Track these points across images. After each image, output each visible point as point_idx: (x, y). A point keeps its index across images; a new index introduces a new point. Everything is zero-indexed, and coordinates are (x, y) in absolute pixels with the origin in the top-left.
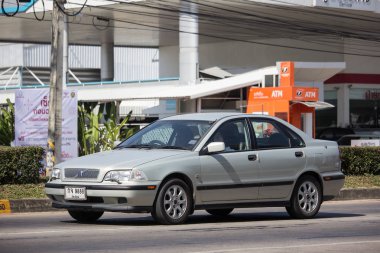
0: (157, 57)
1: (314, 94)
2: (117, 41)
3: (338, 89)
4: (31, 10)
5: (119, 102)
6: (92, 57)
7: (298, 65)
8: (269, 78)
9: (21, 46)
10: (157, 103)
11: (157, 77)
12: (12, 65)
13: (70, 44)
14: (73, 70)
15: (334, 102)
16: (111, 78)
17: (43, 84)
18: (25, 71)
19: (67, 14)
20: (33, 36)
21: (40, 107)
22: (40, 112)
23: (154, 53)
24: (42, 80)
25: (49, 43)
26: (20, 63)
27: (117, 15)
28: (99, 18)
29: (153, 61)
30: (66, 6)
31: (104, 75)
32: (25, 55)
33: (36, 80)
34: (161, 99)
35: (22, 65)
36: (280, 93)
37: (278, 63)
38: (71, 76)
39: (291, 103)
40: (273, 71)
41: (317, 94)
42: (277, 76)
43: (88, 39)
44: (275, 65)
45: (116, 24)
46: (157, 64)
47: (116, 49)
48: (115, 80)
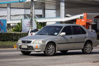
0: (55, 12)
1: (91, 21)
2: (46, 8)
3: (97, 19)
4: (26, 1)
5: (46, 22)
6: (40, 12)
7: (88, 14)
8: (81, 17)
9: (24, 9)
11: (55, 17)
12: (22, 14)
13: (35, 9)
14: (36, 15)
15: (96, 22)
16: (44, 17)
17: (29, 18)
18: (25, 15)
19: (34, 2)
20: (27, 7)
21: (28, 24)
22: (28, 25)
23: (55, 11)
24: (29, 17)
25: (30, 9)
27: (46, 2)
28: (42, 3)
29: (54, 13)
32: (25, 12)
33: (27, 17)
34: (56, 22)
36: (84, 20)
37: (83, 13)
38: (35, 16)
39: (86, 23)
40: (82, 15)
41: (92, 21)
42: (83, 16)
43: (39, 8)
44: (82, 14)
45: (46, 4)
46: (55, 14)
47: (46, 10)
48: (45, 17)
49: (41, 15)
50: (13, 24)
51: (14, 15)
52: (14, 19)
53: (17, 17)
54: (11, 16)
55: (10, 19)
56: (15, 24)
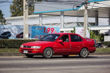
0: (108, 20)
2: (99, 16)
4: (80, 9)
5: (99, 30)
6: (93, 20)
9: (77, 17)
10: (108, 31)
11: (108, 25)
12: (75, 22)
13: (88, 17)
14: (89, 23)
17: (82, 26)
19: (88, 10)
20: (80, 15)
22: (81, 32)
23: (108, 19)
24: (82, 25)
25: (83, 17)
26: (77, 21)
27: (99, 10)
28: (95, 11)
30: (88, 8)
31: (96, 24)
32: (78, 20)
33: (80, 25)
35: (77, 22)
43: (92, 16)
45: (99, 12)
46: (108, 22)
47: (99, 18)
48: (98, 25)
49: (94, 23)
50: (66, 31)
51: (67, 23)
52: (67, 26)
53: (70, 25)
54: (64, 23)
55: (63, 27)
56: (68, 31)
